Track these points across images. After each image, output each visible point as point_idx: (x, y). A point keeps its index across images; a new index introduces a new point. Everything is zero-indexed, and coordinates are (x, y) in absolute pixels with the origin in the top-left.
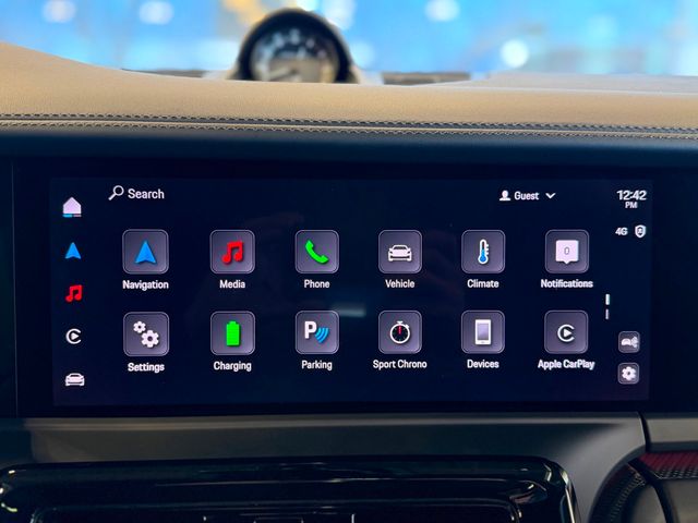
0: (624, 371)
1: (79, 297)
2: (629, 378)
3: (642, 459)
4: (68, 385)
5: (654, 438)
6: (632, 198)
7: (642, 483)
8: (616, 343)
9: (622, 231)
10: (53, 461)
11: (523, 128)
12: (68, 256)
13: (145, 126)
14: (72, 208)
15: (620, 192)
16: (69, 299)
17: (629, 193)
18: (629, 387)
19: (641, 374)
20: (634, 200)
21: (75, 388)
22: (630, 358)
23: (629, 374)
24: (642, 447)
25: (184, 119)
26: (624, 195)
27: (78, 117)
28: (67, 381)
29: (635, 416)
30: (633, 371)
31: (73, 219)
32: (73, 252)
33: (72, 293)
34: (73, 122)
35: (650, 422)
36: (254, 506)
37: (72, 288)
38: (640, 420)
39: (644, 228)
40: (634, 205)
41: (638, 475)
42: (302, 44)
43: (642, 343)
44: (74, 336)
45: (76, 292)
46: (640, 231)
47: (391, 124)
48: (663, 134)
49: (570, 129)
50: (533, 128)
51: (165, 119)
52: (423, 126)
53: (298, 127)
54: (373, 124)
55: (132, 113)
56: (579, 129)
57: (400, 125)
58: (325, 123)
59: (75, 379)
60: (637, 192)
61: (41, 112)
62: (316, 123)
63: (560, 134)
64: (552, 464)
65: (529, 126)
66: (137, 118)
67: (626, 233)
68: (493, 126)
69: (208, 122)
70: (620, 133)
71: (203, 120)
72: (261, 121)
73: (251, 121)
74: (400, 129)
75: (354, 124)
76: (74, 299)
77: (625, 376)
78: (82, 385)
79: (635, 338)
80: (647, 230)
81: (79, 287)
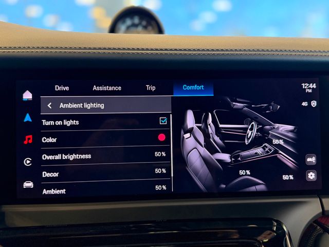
0: (309, 174)
2: (311, 178)
3: (319, 220)
4: (25, 187)
5: (326, 208)
6: (309, 87)
7: (321, 231)
9: (305, 104)
11: (256, 51)
12: (25, 120)
13: (65, 52)
14: (27, 96)
15: (303, 84)
16: (26, 142)
17: (307, 85)
18: (312, 182)
19: (318, 176)
20: (310, 88)
21: (28, 189)
22: (312, 168)
23: (312, 176)
24: (320, 213)
25: (85, 48)
26: (305, 86)
27: (31, 48)
28: (24, 185)
29: (316, 197)
30: (313, 174)
31: (28, 101)
32: (28, 118)
33: (27, 140)
34: (28, 50)
35: (324, 200)
37: (27, 137)
38: (319, 199)
39: (315, 102)
40: (310, 91)
41: (319, 227)
42: (140, 24)
43: (317, 160)
45: (29, 139)
46: (314, 104)
47: (190, 50)
48: (324, 54)
49: (279, 52)
50: (260, 51)
51: (75, 48)
52: (206, 51)
53: (143, 52)
54: (181, 50)
55: (59, 46)
56: (283, 52)
57: (194, 50)
58: (157, 50)
59: (28, 184)
60: (311, 84)
61: (13, 46)
62: (152, 50)
63: (274, 54)
64: (277, 221)
65: (258, 50)
66: (61, 48)
67: (307, 105)
68: (240, 50)
69: (97, 50)
70: (303, 54)
71: (95, 49)
72: (124, 49)
73: (119, 49)
74: (194, 52)
75: (171, 50)
76: (28, 143)
77: (309, 177)
78: (32, 187)
79: (314, 157)
80: (317, 103)
81: (31, 136)
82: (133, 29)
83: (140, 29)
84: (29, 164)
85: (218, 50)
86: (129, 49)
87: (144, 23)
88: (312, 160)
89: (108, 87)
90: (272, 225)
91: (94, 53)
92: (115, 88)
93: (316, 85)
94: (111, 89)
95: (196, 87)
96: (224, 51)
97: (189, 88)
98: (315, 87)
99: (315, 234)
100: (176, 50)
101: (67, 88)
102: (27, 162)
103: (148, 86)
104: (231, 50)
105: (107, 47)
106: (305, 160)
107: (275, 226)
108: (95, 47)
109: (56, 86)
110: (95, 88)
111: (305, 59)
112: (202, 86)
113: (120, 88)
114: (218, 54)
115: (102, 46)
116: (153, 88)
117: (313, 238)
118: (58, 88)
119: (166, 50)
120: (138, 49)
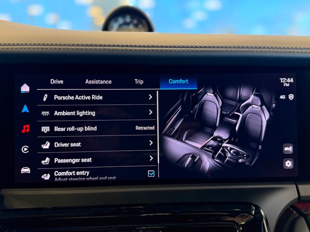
0: (286, 162)
1: (28, 130)
2: (288, 166)
3: (296, 205)
4: (22, 173)
5: (302, 194)
6: (287, 81)
7: (297, 216)
8: (282, 149)
9: (282, 97)
10: (14, 208)
11: (236, 48)
12: (23, 111)
13: (60, 48)
14: (25, 88)
15: (281, 79)
16: (23, 131)
17: (285, 79)
18: (289, 170)
19: (294, 164)
20: (287, 83)
21: (26, 174)
22: (289, 156)
23: (289, 164)
24: (296, 199)
25: (78, 45)
26: (283, 80)
27: (28, 44)
28: (22, 171)
29: (292, 184)
30: (290, 163)
31: (26, 94)
32: (25, 109)
33: (24, 129)
34: (26, 47)
35: (300, 187)
36: (112, 228)
37: (25, 127)
38: (295, 186)
39: (293, 95)
40: (288, 85)
41: (295, 212)
42: (131, 22)
43: (294, 149)
44: (26, 149)
45: (26, 128)
46: (291, 97)
47: (175, 47)
48: (300, 51)
49: (258, 48)
50: (241, 48)
51: (69, 45)
52: (190, 48)
53: (132, 48)
54: (166, 47)
55: (54, 43)
56: (262, 48)
57: (179, 47)
58: (144, 46)
60: (289, 79)
61: (11, 43)
62: (140, 46)
63: (253, 51)
64: (255, 206)
65: (239, 47)
66: (56, 45)
67: (285, 98)
68: (222, 47)
69: (89, 46)
70: (281, 50)
71: (87, 45)
72: (114, 46)
73: (109, 46)
74: (179, 49)
75: (158, 47)
76: (26, 132)
77: (287, 165)
78: (29, 172)
79: (291, 147)
81: (28, 126)
82: (124, 27)
83: (131, 27)
84: (26, 151)
85: (201, 47)
86: (118, 46)
87: (135, 21)
88: (289, 149)
89: (99, 81)
90: (251, 209)
91: (86, 49)
92: (106, 82)
93: (293, 80)
94: (102, 82)
95: (181, 81)
96: (207, 48)
97: (175, 82)
98: (292, 81)
99: (291, 218)
100: (162, 47)
101: (62, 82)
103: (136, 80)
104: (214, 47)
105: (98, 43)
107: (253, 210)
108: (87, 44)
109: (51, 80)
110: (87, 81)
111: (282, 55)
112: (187, 80)
113: (110, 82)
114: (201, 51)
115: (94, 43)
116: (141, 82)
117: (289, 221)
118: (53, 82)
119: (153, 46)
120: (127, 46)
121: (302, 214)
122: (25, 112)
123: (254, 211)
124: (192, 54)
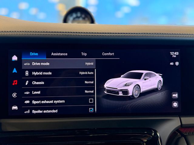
0: (174, 104)
1: (16, 84)
2: (175, 106)
3: (180, 129)
5: (183, 123)
6: (174, 54)
7: (180, 136)
9: (172, 64)
11: (143, 34)
13: (36, 34)
15: (171, 53)
16: (13, 84)
17: (173, 53)
18: (175, 108)
19: (179, 104)
20: (175, 55)
21: (15, 110)
22: (175, 100)
24: (179, 126)
25: (47, 32)
26: (172, 53)
27: (17, 31)
28: (13, 108)
29: (178, 117)
30: (176, 104)
32: (15, 71)
34: (15, 33)
35: (182, 118)
36: (67, 143)
37: (14, 81)
39: (178, 63)
40: (175, 56)
41: (179, 134)
43: (179, 95)
44: (15, 95)
45: (15, 82)
46: (177, 64)
47: (106, 33)
48: (182, 36)
49: (156, 34)
51: (41, 32)
52: (115, 34)
53: (79, 34)
54: (101, 33)
55: (32, 30)
56: (159, 34)
57: (108, 33)
58: (87, 33)
59: (15, 108)
60: (176, 53)
61: (6, 30)
62: (84, 33)
64: (154, 130)
65: (145, 33)
67: (173, 64)
68: (134, 34)
69: (54, 33)
70: (170, 35)
71: (52, 32)
72: (69, 32)
73: (66, 32)
74: (108, 35)
75: (95, 33)
76: (15, 84)
78: (17, 109)
79: (177, 94)
80: (179, 63)
84: (15, 96)
85: (121, 33)
86: (71, 33)
87: (83, 16)
88: (175, 95)
89: (60, 53)
91: (52, 34)
92: (64, 54)
94: (61, 54)
95: (110, 54)
96: (125, 34)
97: (106, 54)
98: (178, 54)
99: (176, 138)
100: (98, 33)
101: (37, 54)
102: (14, 95)
103: (82, 53)
104: (129, 33)
105: (59, 31)
106: (171, 96)
110: (52, 54)
112: (113, 53)
113: (66, 54)
114: (122, 36)
115: (56, 31)
116: (86, 54)
118: (32, 54)
119: (92, 33)
120: (77, 33)
121: (183, 135)
122: (15, 73)
123: (153, 133)
124: (116, 38)
